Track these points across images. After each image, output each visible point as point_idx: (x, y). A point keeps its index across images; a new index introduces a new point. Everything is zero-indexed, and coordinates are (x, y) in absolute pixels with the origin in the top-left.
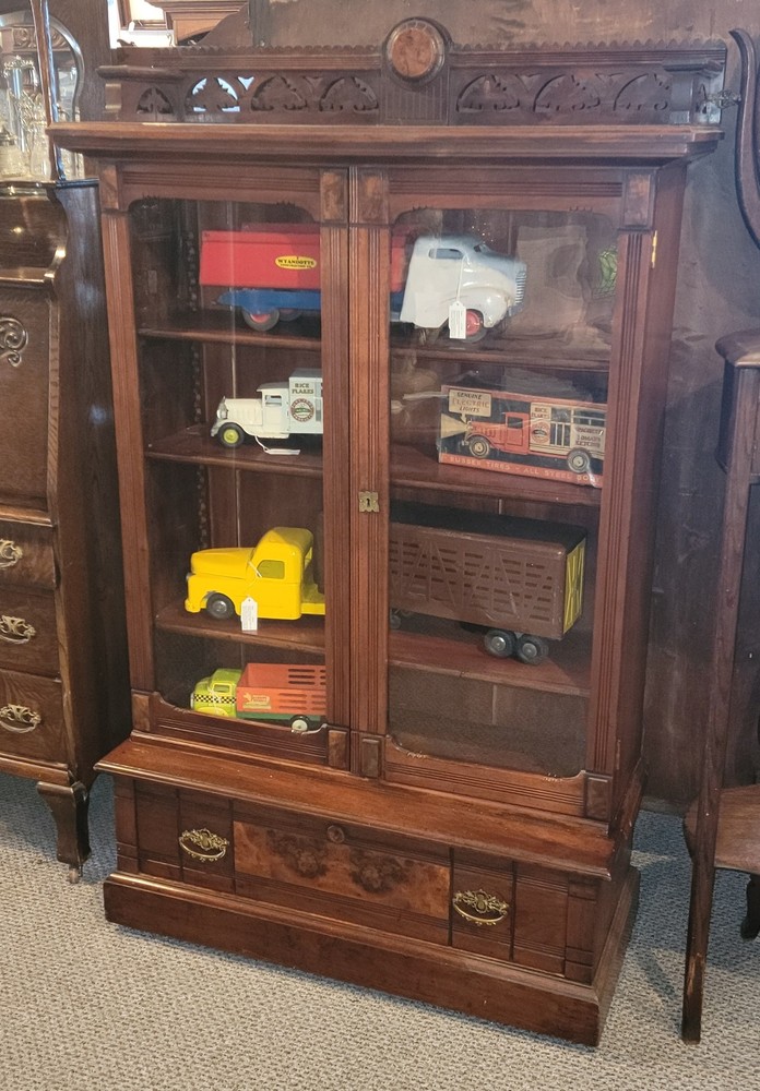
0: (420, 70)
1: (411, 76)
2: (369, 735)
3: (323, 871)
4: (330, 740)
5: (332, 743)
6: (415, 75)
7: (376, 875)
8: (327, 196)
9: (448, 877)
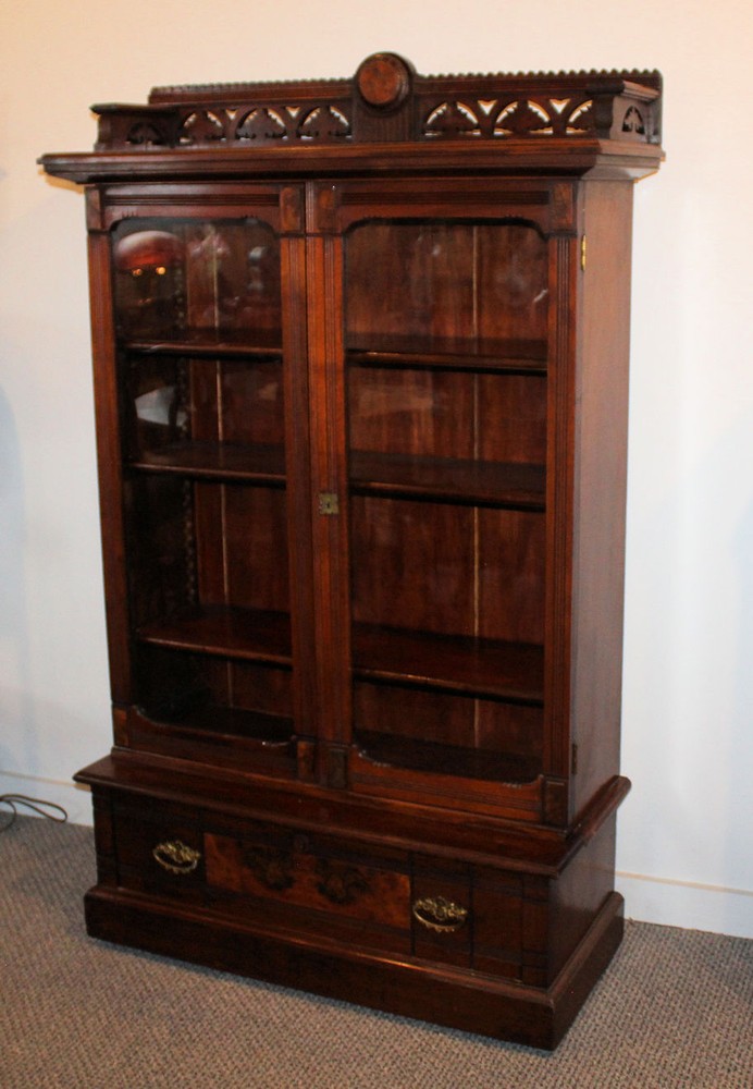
0: (386, 98)
1: (378, 102)
2: (335, 745)
3: (290, 882)
4: (299, 752)
5: (300, 755)
6: (382, 102)
7: (340, 885)
8: (285, 209)
9: (408, 885)
